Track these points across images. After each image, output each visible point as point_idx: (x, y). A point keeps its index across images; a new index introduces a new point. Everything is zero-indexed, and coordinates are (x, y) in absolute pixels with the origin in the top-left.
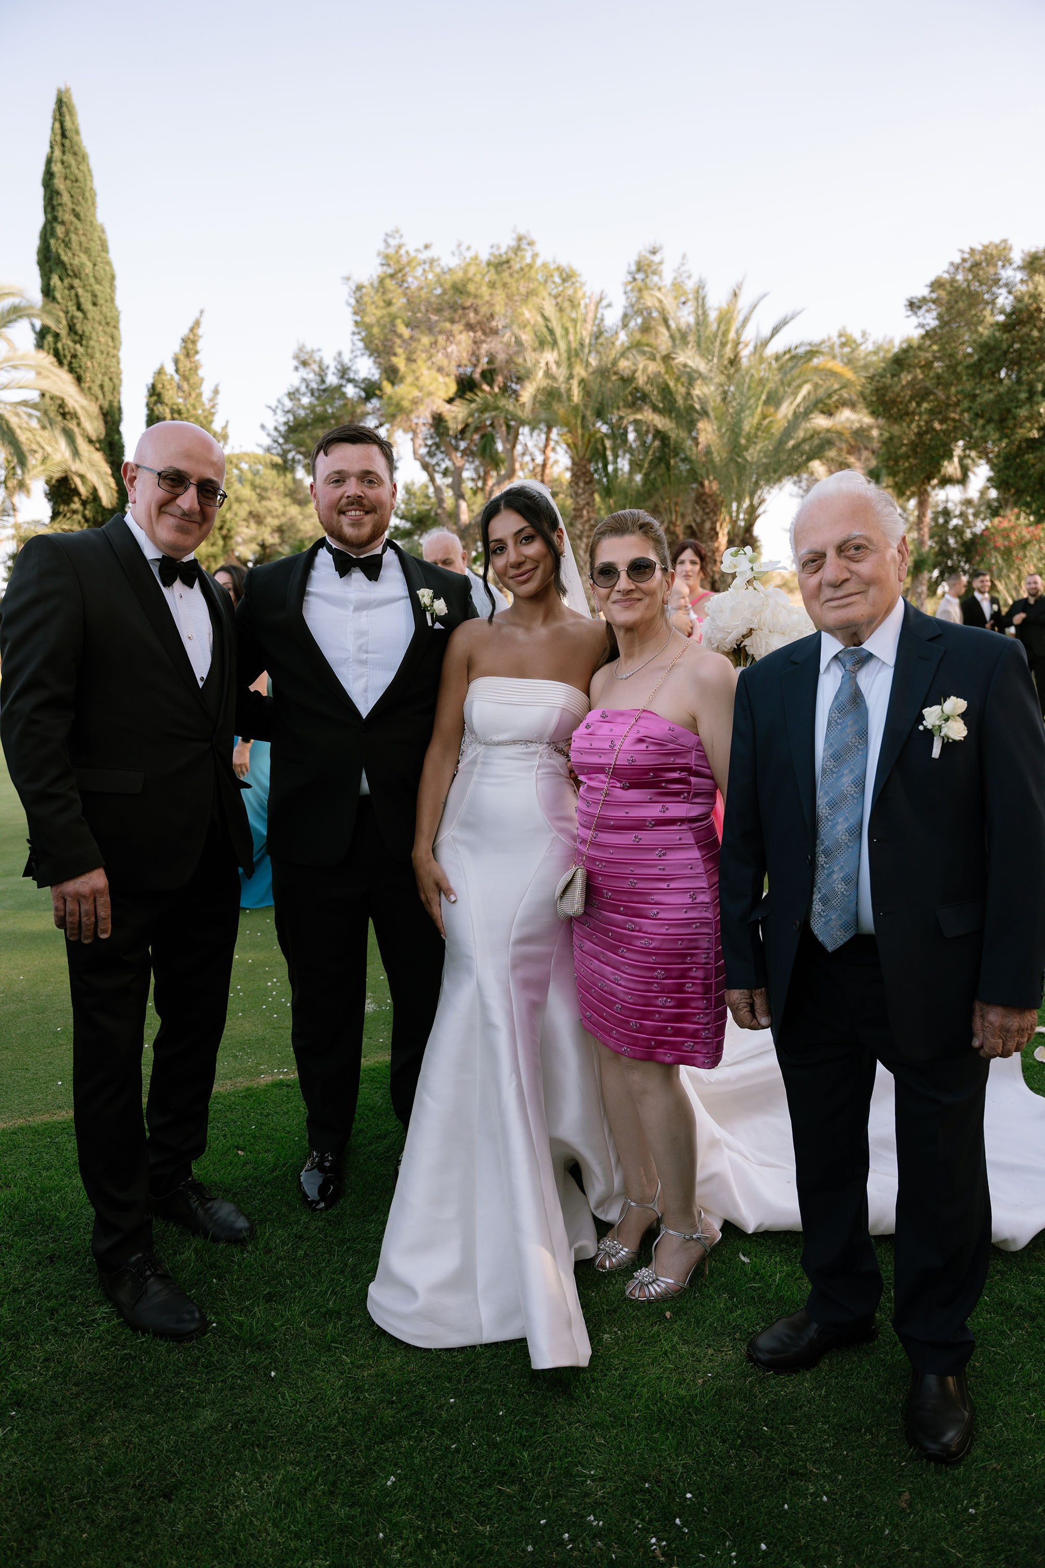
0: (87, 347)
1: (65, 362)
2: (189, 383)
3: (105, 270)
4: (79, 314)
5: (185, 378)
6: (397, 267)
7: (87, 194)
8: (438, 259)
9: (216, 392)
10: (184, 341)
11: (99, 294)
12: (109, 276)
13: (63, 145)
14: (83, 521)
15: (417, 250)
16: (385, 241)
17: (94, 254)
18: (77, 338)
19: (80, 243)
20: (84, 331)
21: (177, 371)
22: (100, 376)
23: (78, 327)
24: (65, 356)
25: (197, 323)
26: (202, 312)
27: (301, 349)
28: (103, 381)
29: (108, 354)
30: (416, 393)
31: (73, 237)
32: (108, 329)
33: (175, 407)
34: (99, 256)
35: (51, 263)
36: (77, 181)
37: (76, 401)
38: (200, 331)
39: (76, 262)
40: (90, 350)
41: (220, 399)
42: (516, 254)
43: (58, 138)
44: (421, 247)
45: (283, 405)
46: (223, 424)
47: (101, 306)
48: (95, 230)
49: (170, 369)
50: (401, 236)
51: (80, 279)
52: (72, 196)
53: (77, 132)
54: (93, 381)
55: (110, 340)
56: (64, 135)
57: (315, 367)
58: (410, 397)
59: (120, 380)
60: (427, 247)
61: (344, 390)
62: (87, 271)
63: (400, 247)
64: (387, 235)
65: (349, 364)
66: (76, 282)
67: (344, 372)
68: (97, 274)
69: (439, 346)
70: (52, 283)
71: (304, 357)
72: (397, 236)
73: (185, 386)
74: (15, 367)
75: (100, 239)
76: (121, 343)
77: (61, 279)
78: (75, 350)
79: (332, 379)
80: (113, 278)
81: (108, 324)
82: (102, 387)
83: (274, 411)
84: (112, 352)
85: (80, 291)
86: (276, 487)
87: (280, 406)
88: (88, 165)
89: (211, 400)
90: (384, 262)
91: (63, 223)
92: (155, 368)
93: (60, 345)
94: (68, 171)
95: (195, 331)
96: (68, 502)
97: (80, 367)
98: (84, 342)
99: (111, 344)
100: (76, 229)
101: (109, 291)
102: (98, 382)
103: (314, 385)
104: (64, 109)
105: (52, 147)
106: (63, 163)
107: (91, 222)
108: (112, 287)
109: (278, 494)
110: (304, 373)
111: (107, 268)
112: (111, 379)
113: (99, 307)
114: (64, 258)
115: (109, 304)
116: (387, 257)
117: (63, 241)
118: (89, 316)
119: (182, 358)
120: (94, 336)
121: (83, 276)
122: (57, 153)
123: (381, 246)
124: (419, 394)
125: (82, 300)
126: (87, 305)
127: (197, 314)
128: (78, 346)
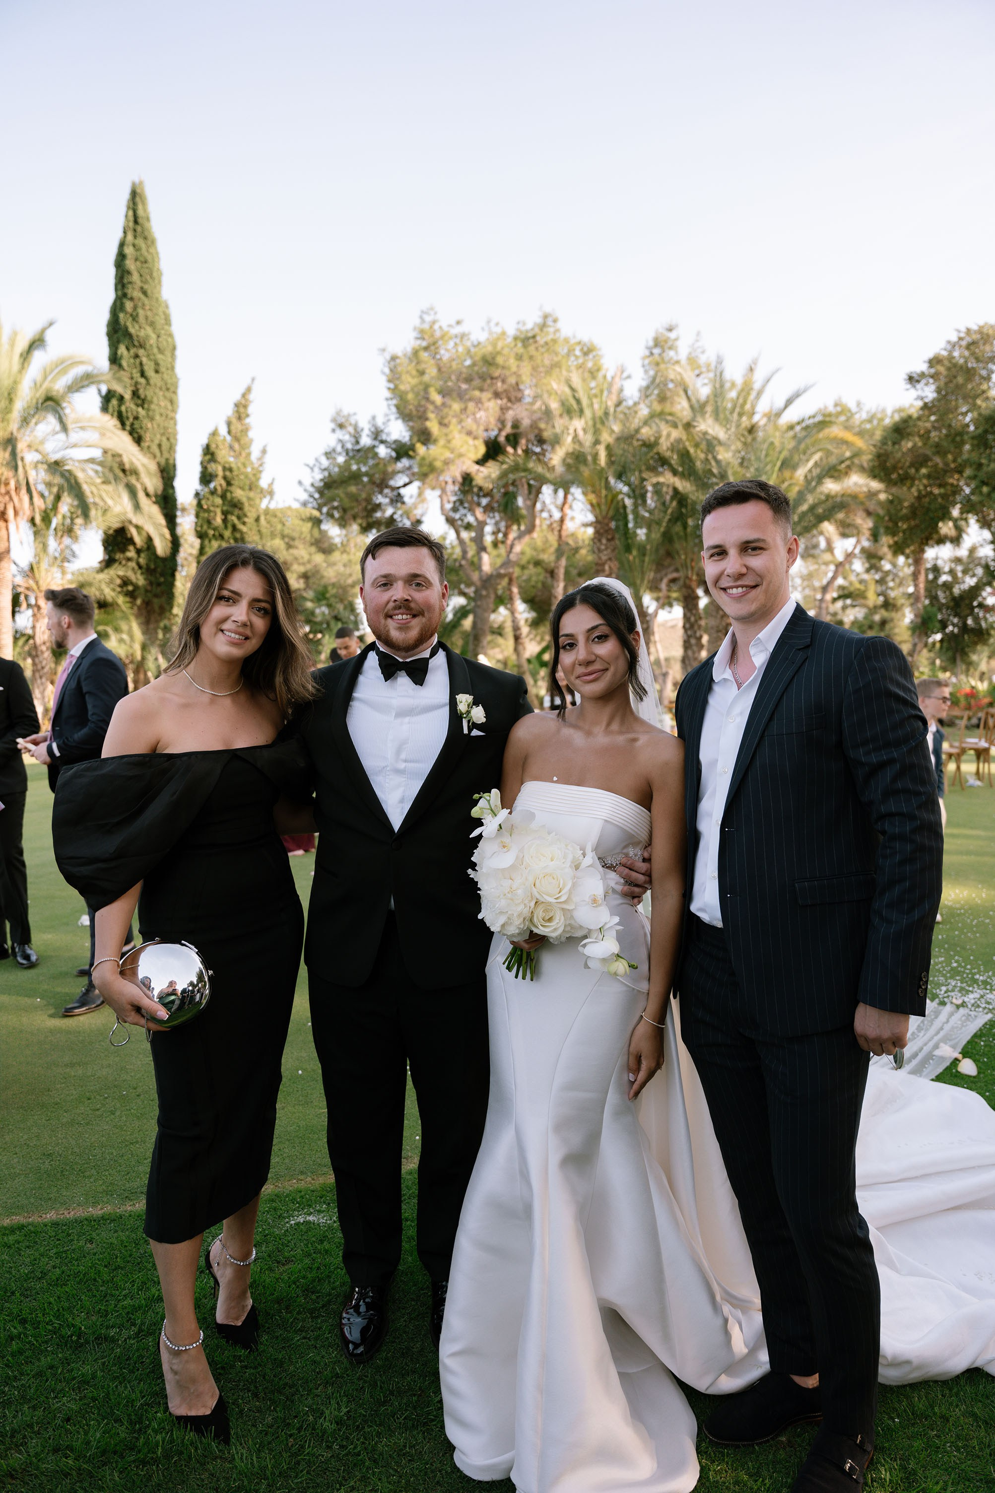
0: (148, 410)
1: (128, 423)
2: (240, 444)
3: (167, 341)
4: (143, 381)
5: (237, 439)
6: (431, 340)
7: (155, 274)
8: (469, 334)
9: (264, 452)
10: (236, 405)
11: (161, 363)
12: (171, 347)
13: (135, 230)
14: (136, 567)
15: (450, 326)
16: (421, 318)
17: (158, 327)
18: (139, 402)
19: (147, 318)
20: (146, 396)
21: (229, 432)
22: (158, 436)
23: (141, 392)
24: (128, 418)
25: (249, 390)
26: (253, 380)
27: (338, 413)
28: (161, 441)
29: (167, 416)
30: (448, 455)
31: (141, 312)
32: (168, 394)
33: (227, 466)
34: (163, 329)
35: (120, 334)
36: (146, 262)
37: (138, 460)
38: (251, 397)
39: (142, 333)
40: (151, 413)
41: (267, 459)
42: (541, 330)
43: (131, 224)
44: (453, 322)
45: (320, 463)
46: (270, 481)
47: (163, 373)
48: (160, 305)
49: (223, 431)
50: (436, 313)
51: (145, 349)
52: (141, 276)
53: (148, 219)
54: (152, 441)
55: (169, 405)
56: (136, 222)
57: (351, 429)
58: (443, 458)
59: (176, 439)
60: (458, 323)
61: (377, 450)
62: (152, 342)
63: (434, 322)
64: (423, 312)
65: (382, 427)
66: (141, 352)
67: (376, 434)
68: (160, 345)
69: (468, 412)
70: (119, 352)
71: (341, 420)
72: (432, 313)
73: (236, 446)
74: (82, 428)
75: (164, 313)
76: (178, 406)
77: (128, 349)
78: (137, 412)
79: (366, 440)
80: (174, 348)
81: (168, 389)
82: (160, 446)
83: (312, 469)
84: (171, 414)
85: (144, 360)
86: (303, 536)
87: (318, 465)
88: (156, 248)
89: (259, 459)
90: (419, 336)
91: (132, 299)
92: (211, 429)
93: (123, 408)
94: (138, 253)
95: (247, 397)
96: (123, 550)
97: (141, 428)
98: (146, 406)
99: (170, 407)
100: (144, 305)
101: (170, 360)
102: (157, 442)
103: (349, 446)
104: (138, 199)
105: (125, 232)
106: (134, 245)
107: (157, 299)
108: (173, 356)
109: (304, 543)
110: (340, 434)
111: (170, 340)
112: (168, 439)
113: (160, 375)
114: (132, 330)
115: (169, 372)
116: (422, 331)
117: (131, 315)
118: (152, 382)
119: (234, 420)
120: (155, 400)
121: (148, 347)
122: (130, 237)
123: (417, 322)
124: (451, 456)
125: (146, 368)
126: (150, 372)
127: (249, 381)
128: (140, 409)
